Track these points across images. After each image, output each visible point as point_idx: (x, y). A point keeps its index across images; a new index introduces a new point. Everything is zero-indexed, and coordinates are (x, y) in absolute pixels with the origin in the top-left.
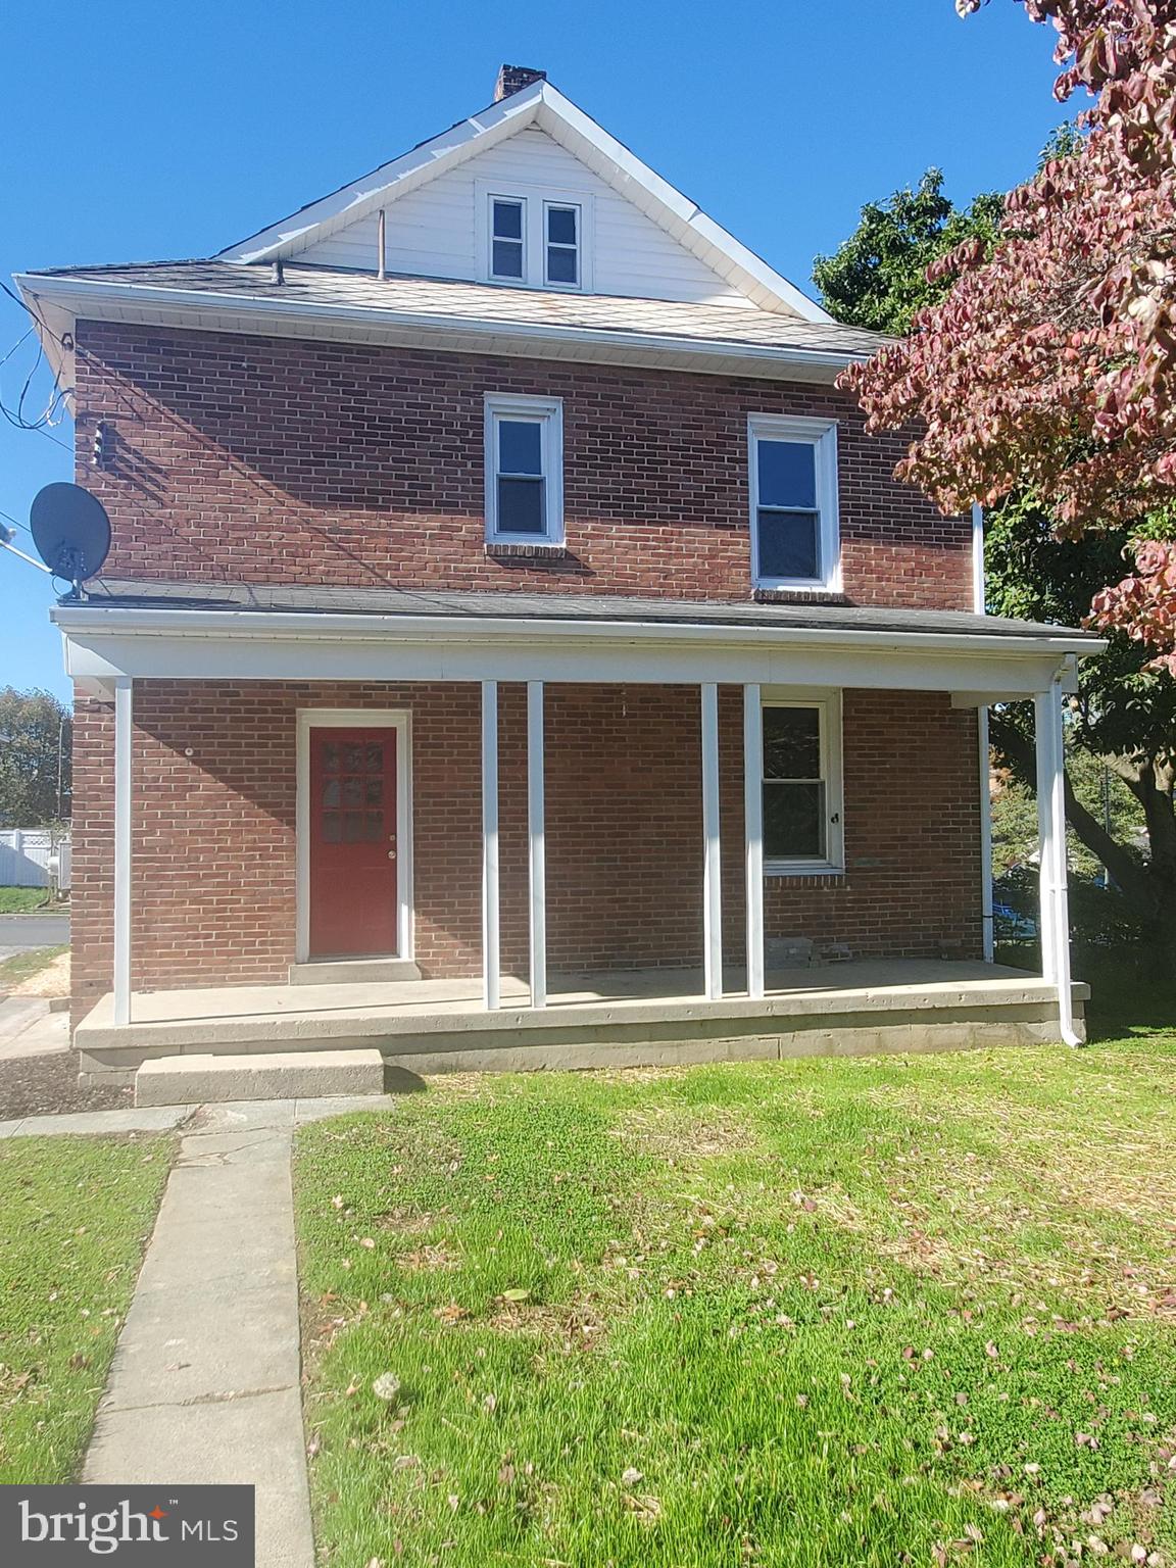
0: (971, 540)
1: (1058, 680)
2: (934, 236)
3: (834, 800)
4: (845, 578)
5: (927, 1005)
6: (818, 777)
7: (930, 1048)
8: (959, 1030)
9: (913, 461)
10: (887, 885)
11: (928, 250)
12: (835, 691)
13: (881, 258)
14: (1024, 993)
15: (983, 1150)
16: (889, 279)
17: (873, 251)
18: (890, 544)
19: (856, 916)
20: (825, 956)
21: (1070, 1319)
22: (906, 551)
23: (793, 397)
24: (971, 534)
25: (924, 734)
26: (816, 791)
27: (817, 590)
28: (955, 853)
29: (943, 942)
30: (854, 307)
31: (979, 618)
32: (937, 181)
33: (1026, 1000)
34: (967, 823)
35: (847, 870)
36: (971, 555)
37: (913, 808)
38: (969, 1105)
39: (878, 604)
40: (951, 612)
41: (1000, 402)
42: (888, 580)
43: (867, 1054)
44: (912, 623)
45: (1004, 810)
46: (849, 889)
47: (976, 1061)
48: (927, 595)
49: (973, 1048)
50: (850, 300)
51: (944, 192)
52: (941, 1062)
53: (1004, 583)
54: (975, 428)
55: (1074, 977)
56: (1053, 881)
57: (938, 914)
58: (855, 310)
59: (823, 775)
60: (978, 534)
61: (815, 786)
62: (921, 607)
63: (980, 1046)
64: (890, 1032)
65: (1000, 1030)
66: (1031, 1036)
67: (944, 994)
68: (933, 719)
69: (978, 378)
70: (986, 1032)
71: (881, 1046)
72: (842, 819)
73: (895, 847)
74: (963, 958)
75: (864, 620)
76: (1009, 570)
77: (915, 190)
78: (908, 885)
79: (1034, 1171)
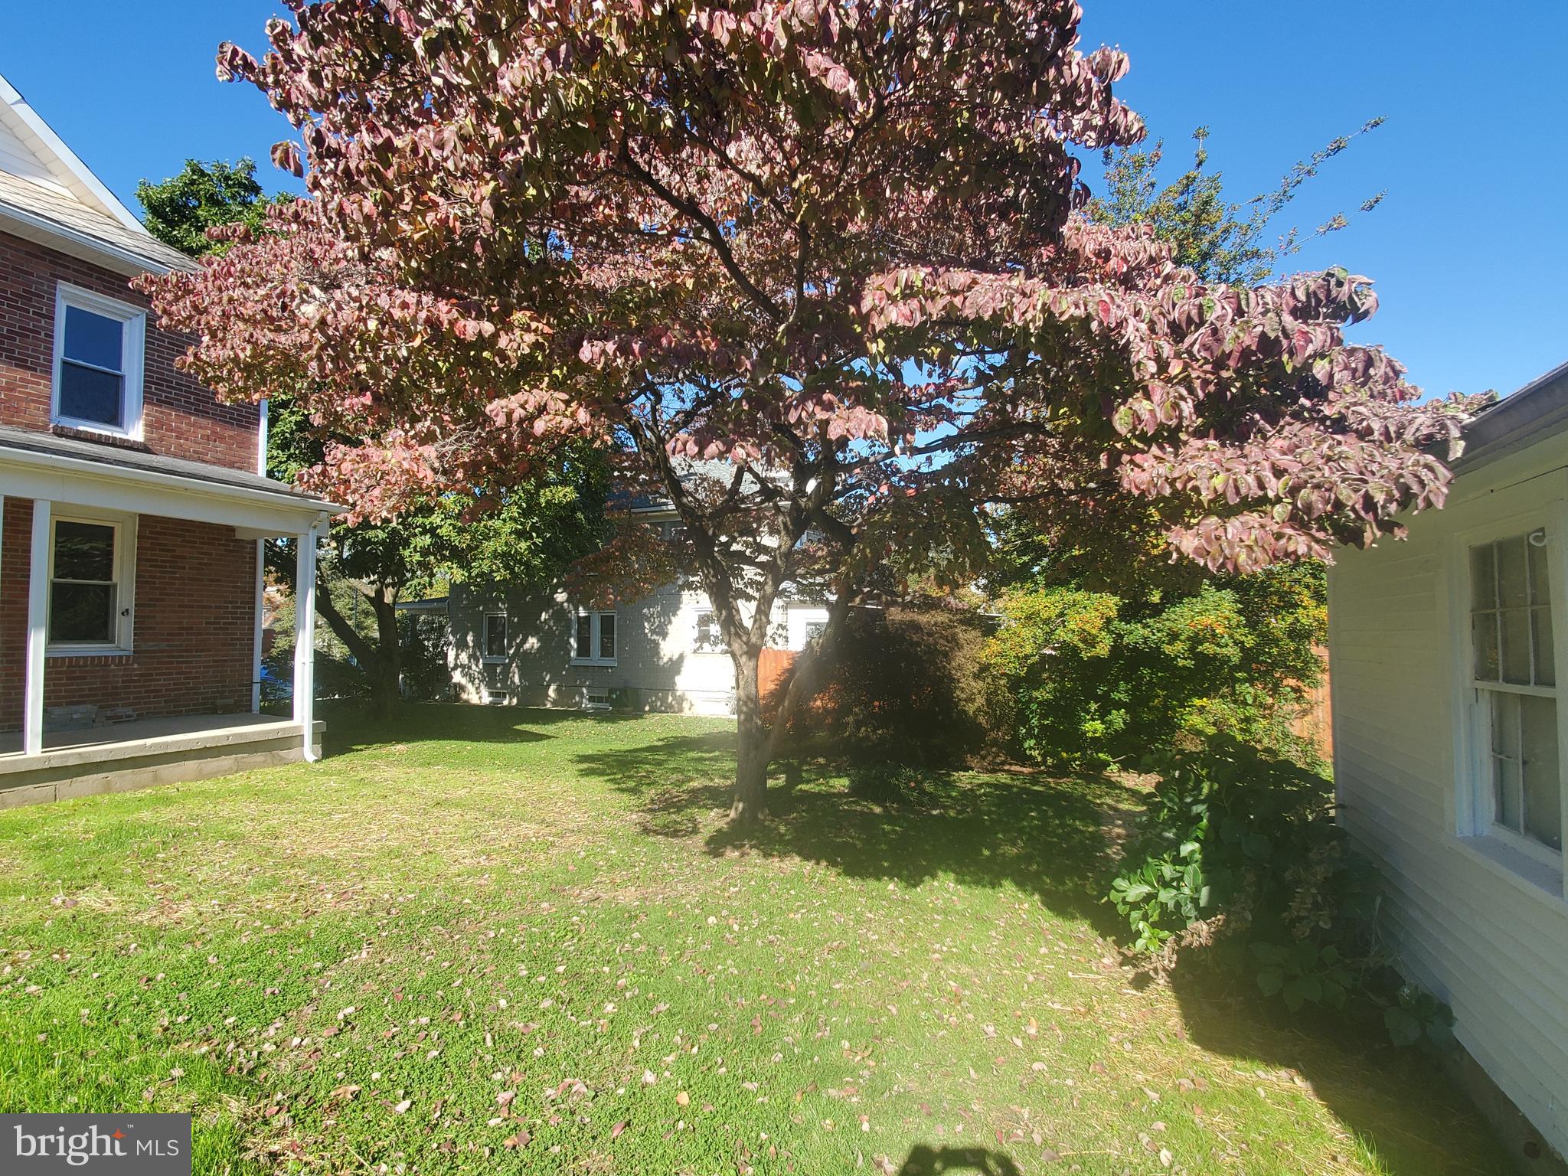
0: (258, 425)
1: (315, 527)
2: (245, 204)
3: (125, 596)
4: (146, 431)
5: (200, 746)
6: (111, 579)
7: (201, 776)
8: (226, 761)
9: (191, 359)
10: (172, 663)
11: (240, 213)
12: (132, 515)
13: (200, 203)
14: (278, 731)
15: (232, 837)
16: (206, 221)
17: (195, 195)
18: (190, 414)
19: (142, 687)
20: (108, 718)
21: (276, 925)
22: (203, 422)
23: (104, 280)
24: (259, 420)
25: (211, 554)
26: (108, 592)
27: (118, 435)
28: (232, 639)
29: (219, 702)
30: (174, 230)
31: (261, 479)
32: (252, 168)
33: (280, 735)
34: (244, 618)
35: (134, 652)
36: (257, 435)
37: (198, 607)
38: (226, 811)
39: (176, 456)
40: (239, 472)
41: (251, 335)
42: (187, 439)
43: (144, 787)
44: (202, 473)
45: (285, 613)
46: (136, 666)
47: (237, 781)
48: (219, 455)
49: (236, 772)
50: (171, 224)
51: (256, 178)
52: (208, 785)
53: (288, 459)
54: (233, 348)
55: (315, 718)
56: (304, 656)
57: (218, 682)
58: (175, 233)
59: (114, 580)
60: (264, 423)
61: (107, 587)
62: (214, 463)
63: (242, 770)
64: (165, 770)
65: (259, 757)
66: (282, 759)
67: (215, 737)
68: (219, 544)
69: (236, 315)
70: (248, 760)
71: (156, 780)
72: (132, 612)
73: (182, 634)
74: (237, 710)
75: (159, 465)
76: (292, 451)
77: (234, 167)
78: (191, 662)
79: (268, 843)
